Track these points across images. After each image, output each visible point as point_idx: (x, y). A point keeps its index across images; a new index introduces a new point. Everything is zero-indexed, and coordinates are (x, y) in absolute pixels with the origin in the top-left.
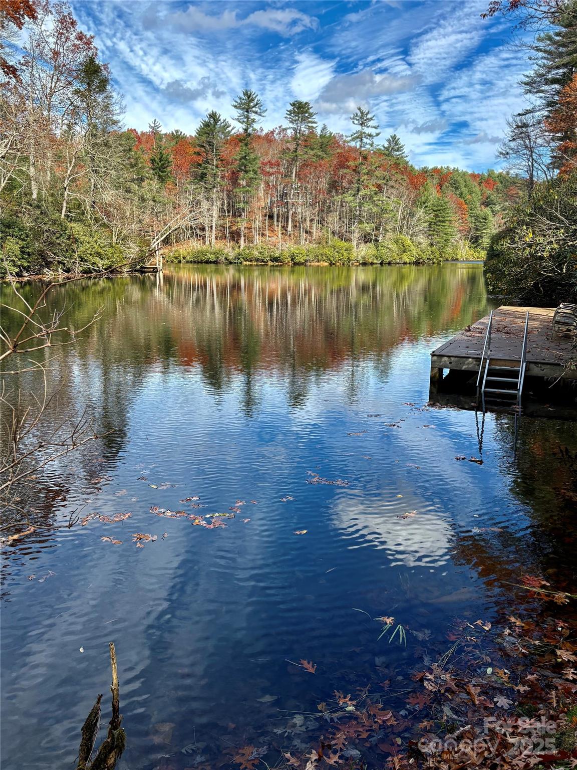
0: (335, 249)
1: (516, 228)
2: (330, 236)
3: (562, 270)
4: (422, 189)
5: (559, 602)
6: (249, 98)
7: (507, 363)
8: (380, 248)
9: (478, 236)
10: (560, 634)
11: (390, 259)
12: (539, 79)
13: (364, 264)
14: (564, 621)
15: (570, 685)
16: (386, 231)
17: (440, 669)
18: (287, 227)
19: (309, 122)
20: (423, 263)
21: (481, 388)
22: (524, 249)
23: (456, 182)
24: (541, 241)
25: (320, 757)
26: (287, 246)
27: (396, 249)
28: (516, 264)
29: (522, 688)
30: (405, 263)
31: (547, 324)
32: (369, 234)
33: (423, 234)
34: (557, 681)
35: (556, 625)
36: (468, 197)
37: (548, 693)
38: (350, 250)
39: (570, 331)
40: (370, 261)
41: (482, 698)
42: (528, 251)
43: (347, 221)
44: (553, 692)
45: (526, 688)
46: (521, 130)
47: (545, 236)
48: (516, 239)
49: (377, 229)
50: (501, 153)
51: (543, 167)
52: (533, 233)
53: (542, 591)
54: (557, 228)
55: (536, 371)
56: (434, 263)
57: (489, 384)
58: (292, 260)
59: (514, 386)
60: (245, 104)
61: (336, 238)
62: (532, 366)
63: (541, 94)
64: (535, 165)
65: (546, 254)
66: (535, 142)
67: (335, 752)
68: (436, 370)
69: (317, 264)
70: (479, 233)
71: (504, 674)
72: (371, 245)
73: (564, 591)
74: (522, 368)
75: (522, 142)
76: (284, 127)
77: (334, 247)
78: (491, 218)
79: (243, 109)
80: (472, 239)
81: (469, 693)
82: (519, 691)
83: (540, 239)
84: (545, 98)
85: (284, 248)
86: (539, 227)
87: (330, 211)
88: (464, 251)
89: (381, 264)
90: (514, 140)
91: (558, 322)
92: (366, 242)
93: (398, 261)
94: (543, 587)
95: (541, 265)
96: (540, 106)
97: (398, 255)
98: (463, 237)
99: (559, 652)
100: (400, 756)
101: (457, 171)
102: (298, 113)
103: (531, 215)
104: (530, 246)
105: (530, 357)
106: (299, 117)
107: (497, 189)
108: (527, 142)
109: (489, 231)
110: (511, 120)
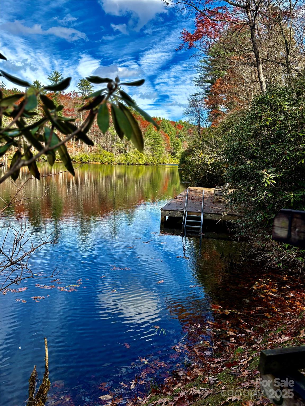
0: (104, 156)
1: (195, 150)
2: (102, 149)
3: (216, 170)
4: (148, 128)
5: (226, 314)
6: (57, 75)
7: (195, 213)
8: (127, 156)
9: (175, 152)
10: (228, 326)
11: (132, 162)
12: (201, 80)
13: (120, 164)
14: (229, 321)
15: (233, 344)
16: (130, 148)
17: (182, 344)
18: (78, 143)
19: (90, 90)
20: (149, 165)
21: (184, 225)
22: (199, 160)
23: (164, 125)
24: (207, 157)
25: (136, 382)
26: (78, 153)
27: (136, 157)
28: (195, 167)
29: (215, 347)
30: (140, 164)
31: (211, 195)
32: (122, 149)
33: (149, 150)
34: (228, 343)
35: (226, 323)
36: (170, 133)
37: (225, 348)
38: (112, 157)
39: (221, 198)
40: (123, 162)
41: (200, 353)
42: (201, 161)
43: (110, 142)
44: (227, 348)
45: (217, 347)
46: (194, 102)
47: (208, 154)
48: (195, 155)
49: (126, 146)
50: (185, 113)
51: (204, 120)
52: (203, 153)
53: (220, 310)
54: (213, 151)
55: (208, 217)
56: (154, 165)
57: (188, 223)
58: (81, 160)
59: (199, 224)
60: (55, 78)
61: (105, 150)
62: (206, 214)
63: (202, 87)
64: (201, 119)
65: (209, 163)
66: (200, 109)
67: (142, 380)
68: (163, 217)
69: (94, 163)
70: (175, 151)
71: (208, 343)
72: (123, 154)
73: (228, 309)
74: (202, 216)
75: (194, 109)
76: (75, 91)
77: (103, 155)
78: (181, 143)
79: (53, 81)
80: (172, 153)
81: (194, 352)
82: (214, 348)
83: (206, 156)
84: (205, 88)
85: (77, 154)
86: (205, 150)
87: (101, 136)
88: (168, 159)
89: (128, 164)
90: (191, 107)
91: (216, 195)
92: (120, 153)
93: (137, 163)
94: (220, 308)
95: (206, 168)
96: (202, 92)
97: (136, 160)
98: (168, 152)
99: (228, 333)
100: (170, 378)
101: (164, 119)
102: (84, 85)
103: (201, 144)
104: (202, 159)
105: (205, 211)
106: (84, 87)
107: (184, 130)
108: (197, 108)
109: (180, 150)
110: (189, 98)
